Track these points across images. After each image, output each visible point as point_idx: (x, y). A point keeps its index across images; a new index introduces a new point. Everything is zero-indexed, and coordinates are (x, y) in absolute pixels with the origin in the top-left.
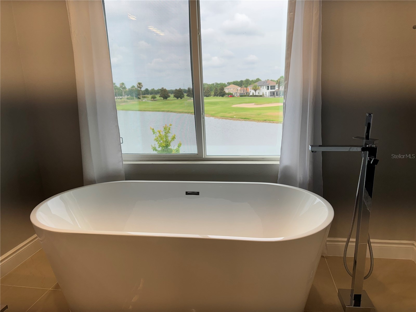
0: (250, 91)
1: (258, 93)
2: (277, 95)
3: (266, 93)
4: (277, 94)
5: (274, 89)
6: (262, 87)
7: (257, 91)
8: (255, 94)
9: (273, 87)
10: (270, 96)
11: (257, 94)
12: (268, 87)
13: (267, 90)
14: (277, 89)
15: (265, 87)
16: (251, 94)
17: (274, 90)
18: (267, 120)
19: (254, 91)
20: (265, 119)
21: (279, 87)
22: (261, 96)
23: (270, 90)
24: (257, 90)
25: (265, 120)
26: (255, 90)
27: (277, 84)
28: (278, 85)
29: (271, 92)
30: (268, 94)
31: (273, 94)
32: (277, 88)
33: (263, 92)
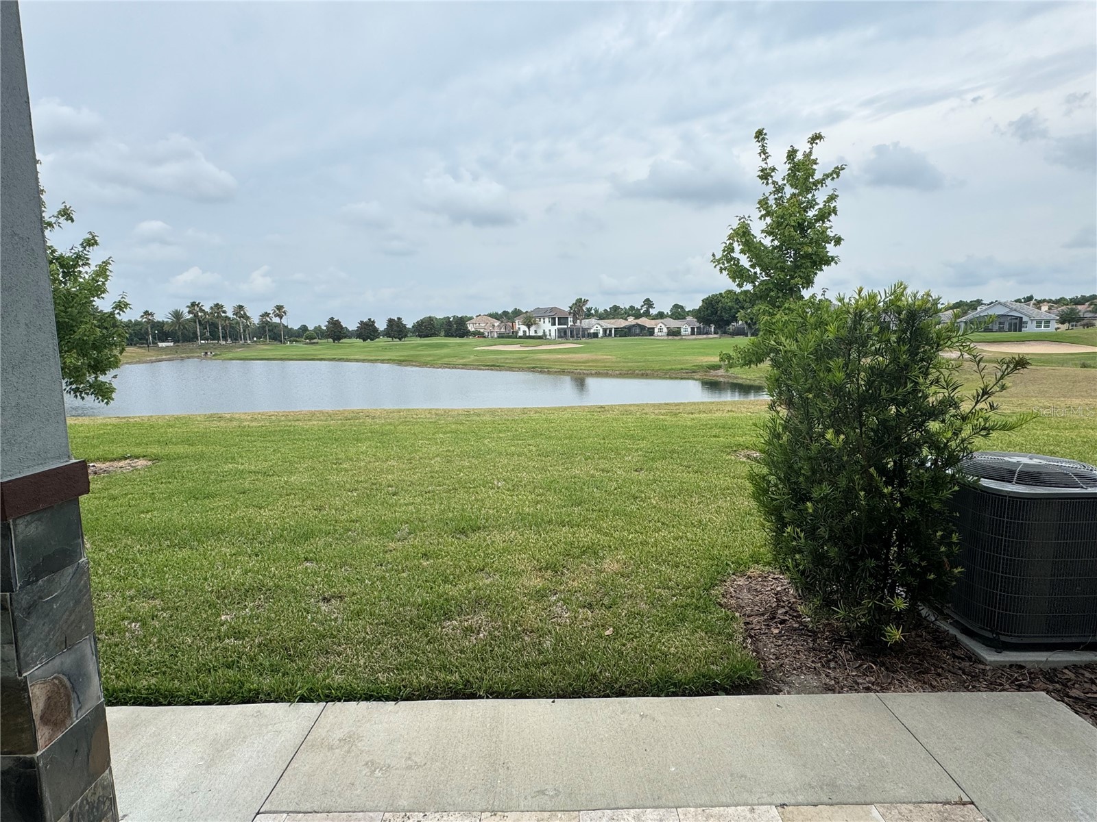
0: (519, 328)
1: (534, 332)
2: (572, 336)
3: (550, 330)
4: (571, 334)
5: (565, 325)
6: (542, 320)
7: (533, 328)
8: (527, 334)
9: (563, 321)
10: (559, 337)
11: (532, 333)
12: (554, 320)
13: (552, 325)
14: (572, 323)
15: (547, 320)
16: (521, 334)
17: (566, 327)
19: (524, 328)
21: (575, 322)
22: (540, 338)
23: (557, 326)
24: (532, 324)
26: (529, 326)
27: (570, 315)
28: (572, 316)
29: (559, 329)
30: (553, 334)
31: (563, 334)
32: (570, 323)
33: (544, 330)
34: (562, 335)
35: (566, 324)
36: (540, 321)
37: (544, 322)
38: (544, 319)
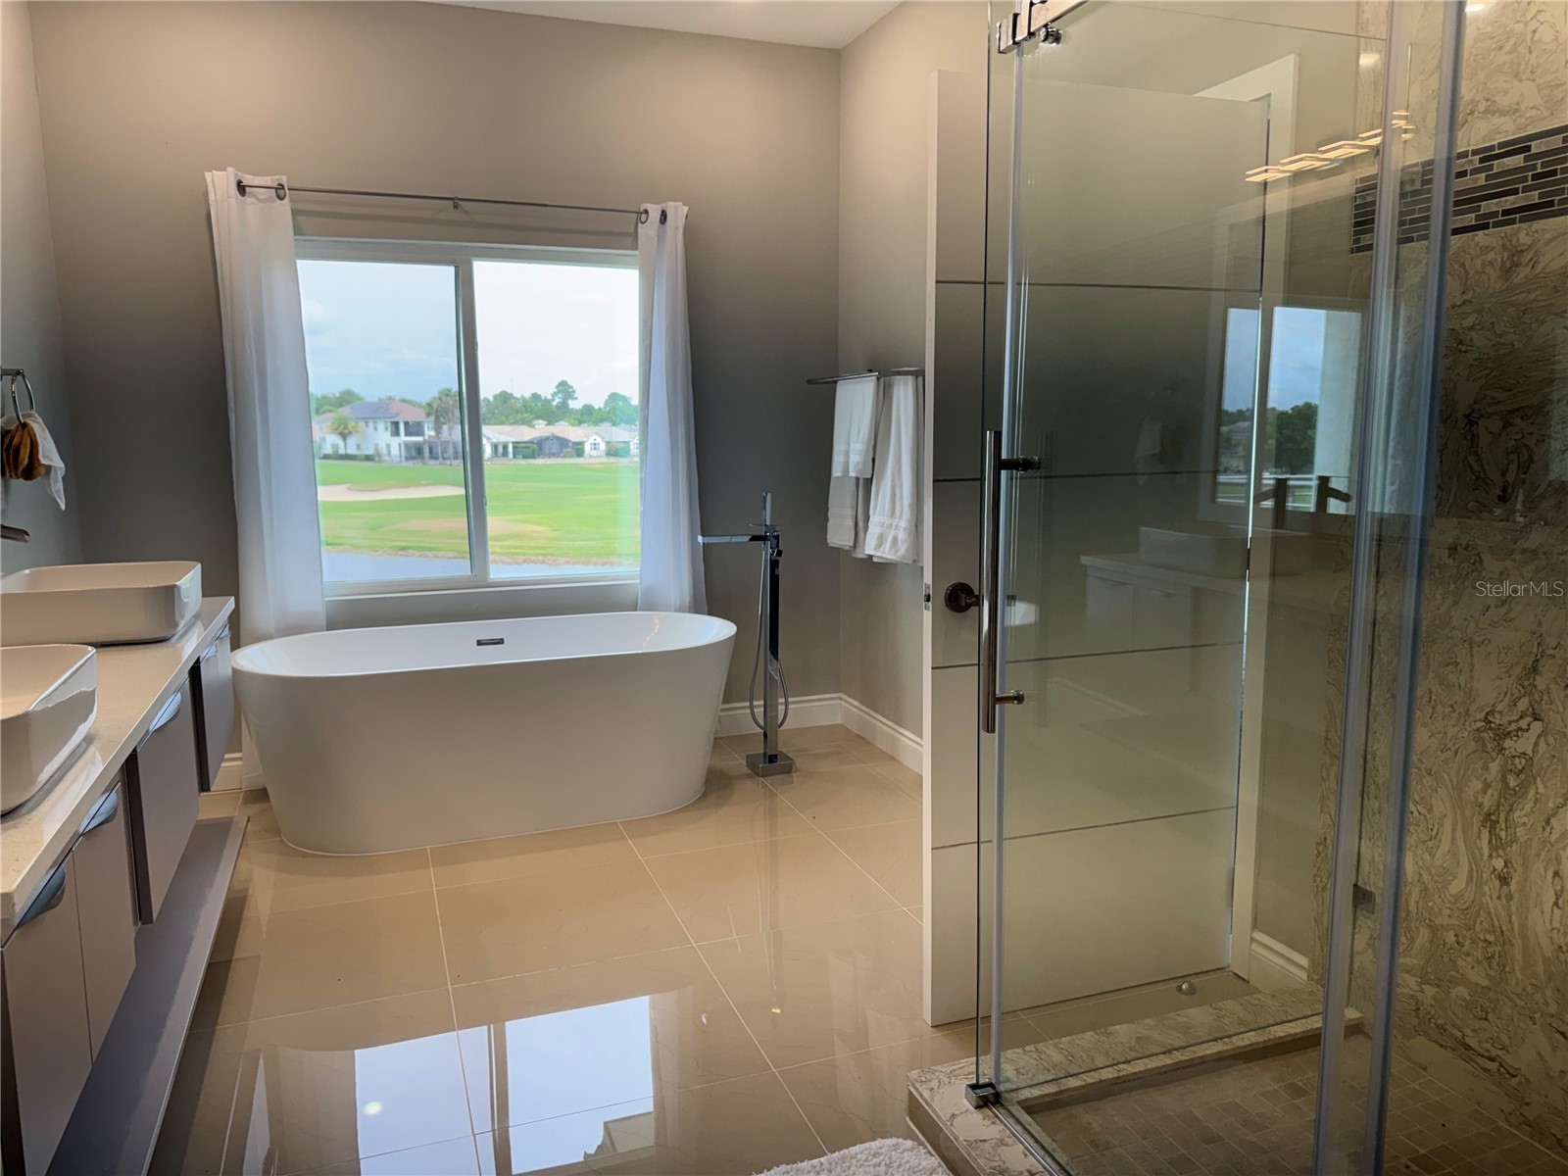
0: (324, 440)
1: (355, 447)
2: (433, 456)
3: (388, 446)
4: (431, 452)
5: (418, 435)
6: (371, 425)
7: (352, 441)
8: (342, 451)
9: (414, 429)
10: (407, 459)
11: (351, 450)
12: (396, 424)
13: (392, 435)
14: (433, 433)
15: (381, 426)
16: (328, 450)
17: (419, 439)
18: (410, 547)
19: (339, 441)
20: (403, 544)
21: (438, 428)
22: (368, 458)
23: (403, 438)
24: (350, 433)
25: (403, 549)
26: (344, 436)
27: (428, 415)
28: (432, 418)
29: (407, 445)
30: (395, 451)
31: (416, 452)
32: (429, 433)
33: (376, 445)
34: (413, 454)
35: (421, 433)
36: (367, 426)
37: (376, 429)
38: (375, 423)
